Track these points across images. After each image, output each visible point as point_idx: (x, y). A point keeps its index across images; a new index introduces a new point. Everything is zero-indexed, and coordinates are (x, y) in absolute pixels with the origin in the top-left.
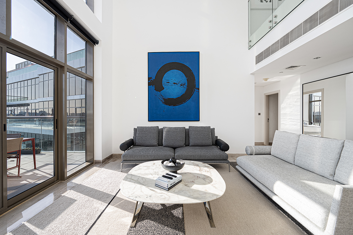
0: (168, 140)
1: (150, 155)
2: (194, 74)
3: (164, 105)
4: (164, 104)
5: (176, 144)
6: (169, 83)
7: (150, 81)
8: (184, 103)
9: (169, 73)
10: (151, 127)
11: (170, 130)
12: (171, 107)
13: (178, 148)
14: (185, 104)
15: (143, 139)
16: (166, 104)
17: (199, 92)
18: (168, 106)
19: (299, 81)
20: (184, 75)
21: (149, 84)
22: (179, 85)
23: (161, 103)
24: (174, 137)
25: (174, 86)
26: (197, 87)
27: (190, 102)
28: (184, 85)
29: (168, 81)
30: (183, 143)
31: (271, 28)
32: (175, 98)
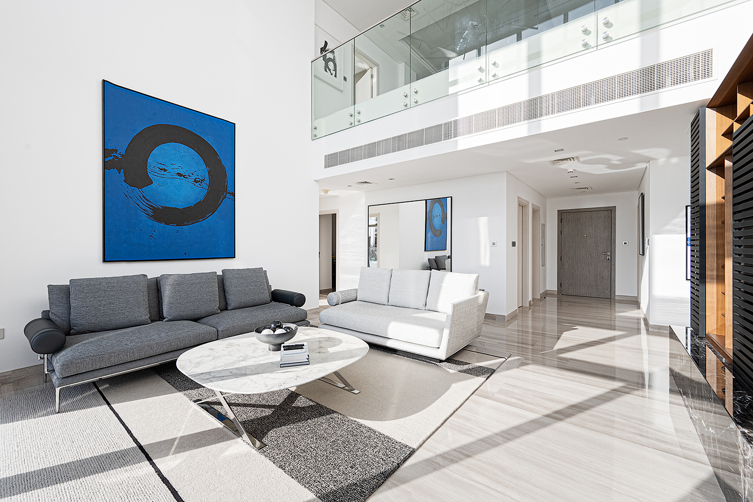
0: (179, 303)
1: (157, 343)
2: (222, 162)
3: (151, 222)
4: (152, 219)
5: (202, 310)
6: (165, 170)
7: (111, 158)
8: (202, 219)
9: (165, 148)
10: (124, 277)
11: (182, 281)
12: (171, 228)
13: (204, 317)
14: (204, 223)
15: (102, 312)
16: (159, 221)
17: (235, 201)
18: (162, 225)
19: (363, 201)
20: (202, 161)
21: (106, 166)
22: (191, 180)
23: (144, 217)
24: (194, 296)
25: (178, 181)
26: (229, 189)
27: (213, 220)
28: (201, 183)
29: (163, 167)
30: (216, 305)
31: (352, 126)
32: (180, 208)
